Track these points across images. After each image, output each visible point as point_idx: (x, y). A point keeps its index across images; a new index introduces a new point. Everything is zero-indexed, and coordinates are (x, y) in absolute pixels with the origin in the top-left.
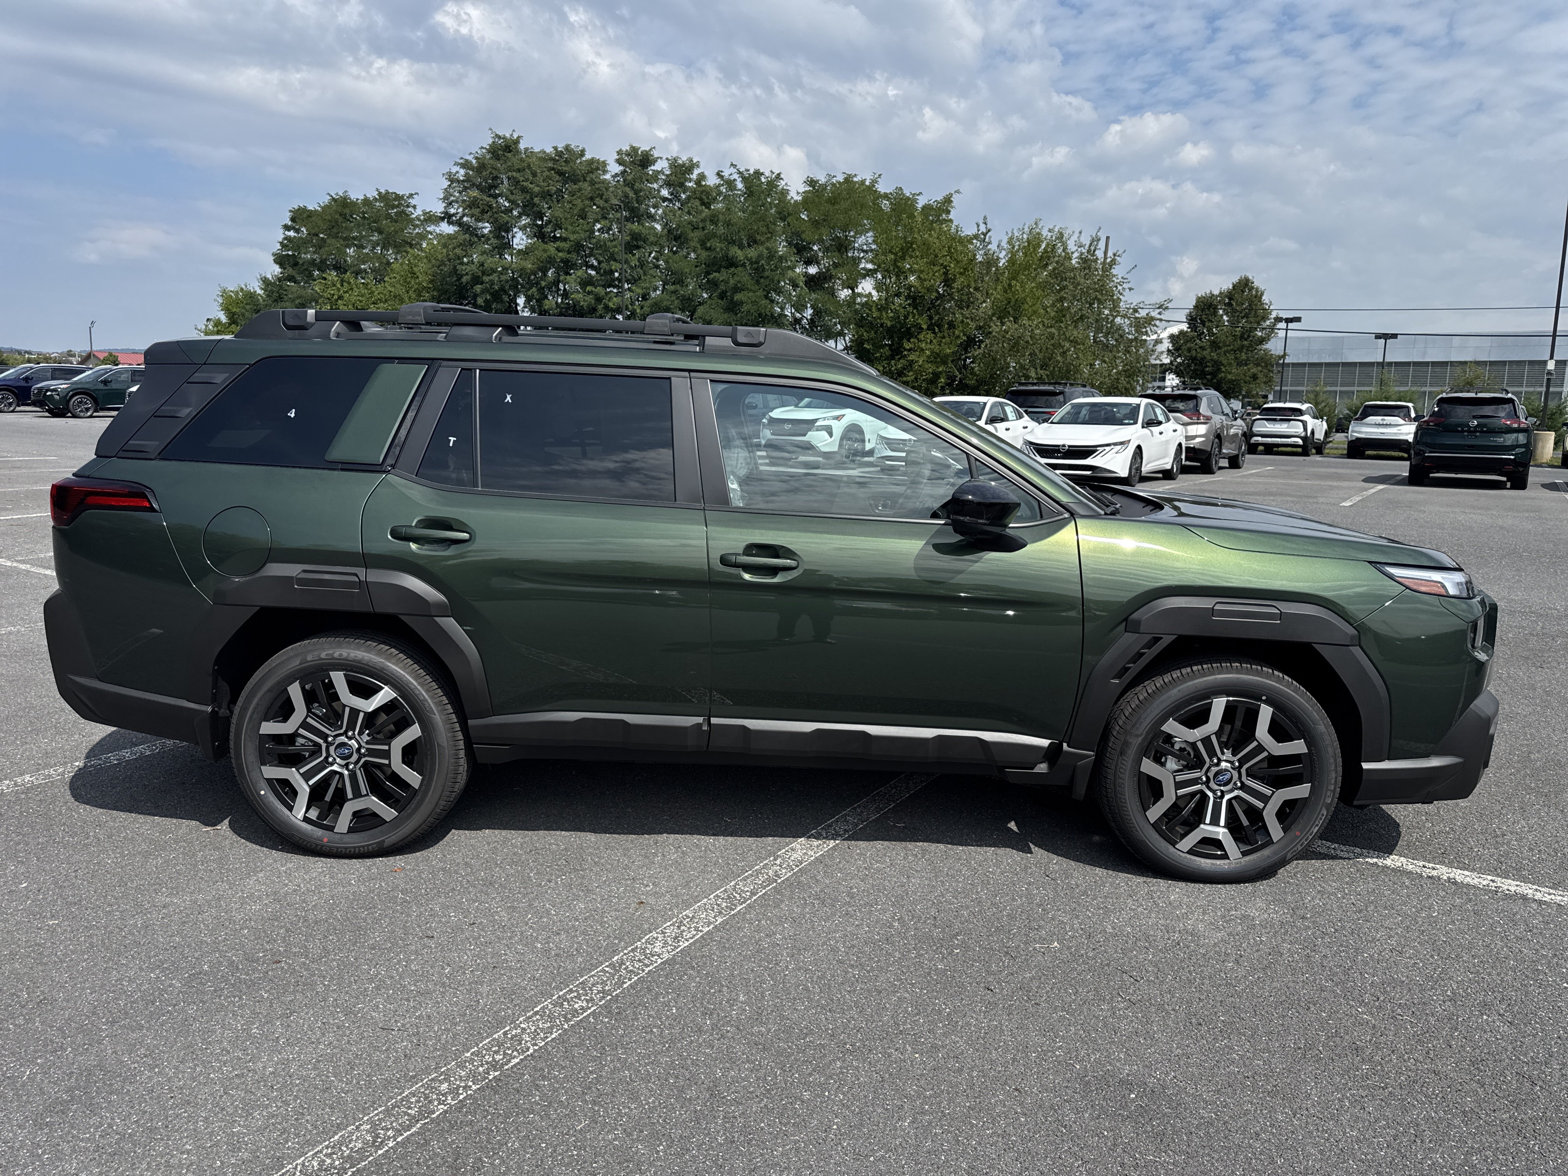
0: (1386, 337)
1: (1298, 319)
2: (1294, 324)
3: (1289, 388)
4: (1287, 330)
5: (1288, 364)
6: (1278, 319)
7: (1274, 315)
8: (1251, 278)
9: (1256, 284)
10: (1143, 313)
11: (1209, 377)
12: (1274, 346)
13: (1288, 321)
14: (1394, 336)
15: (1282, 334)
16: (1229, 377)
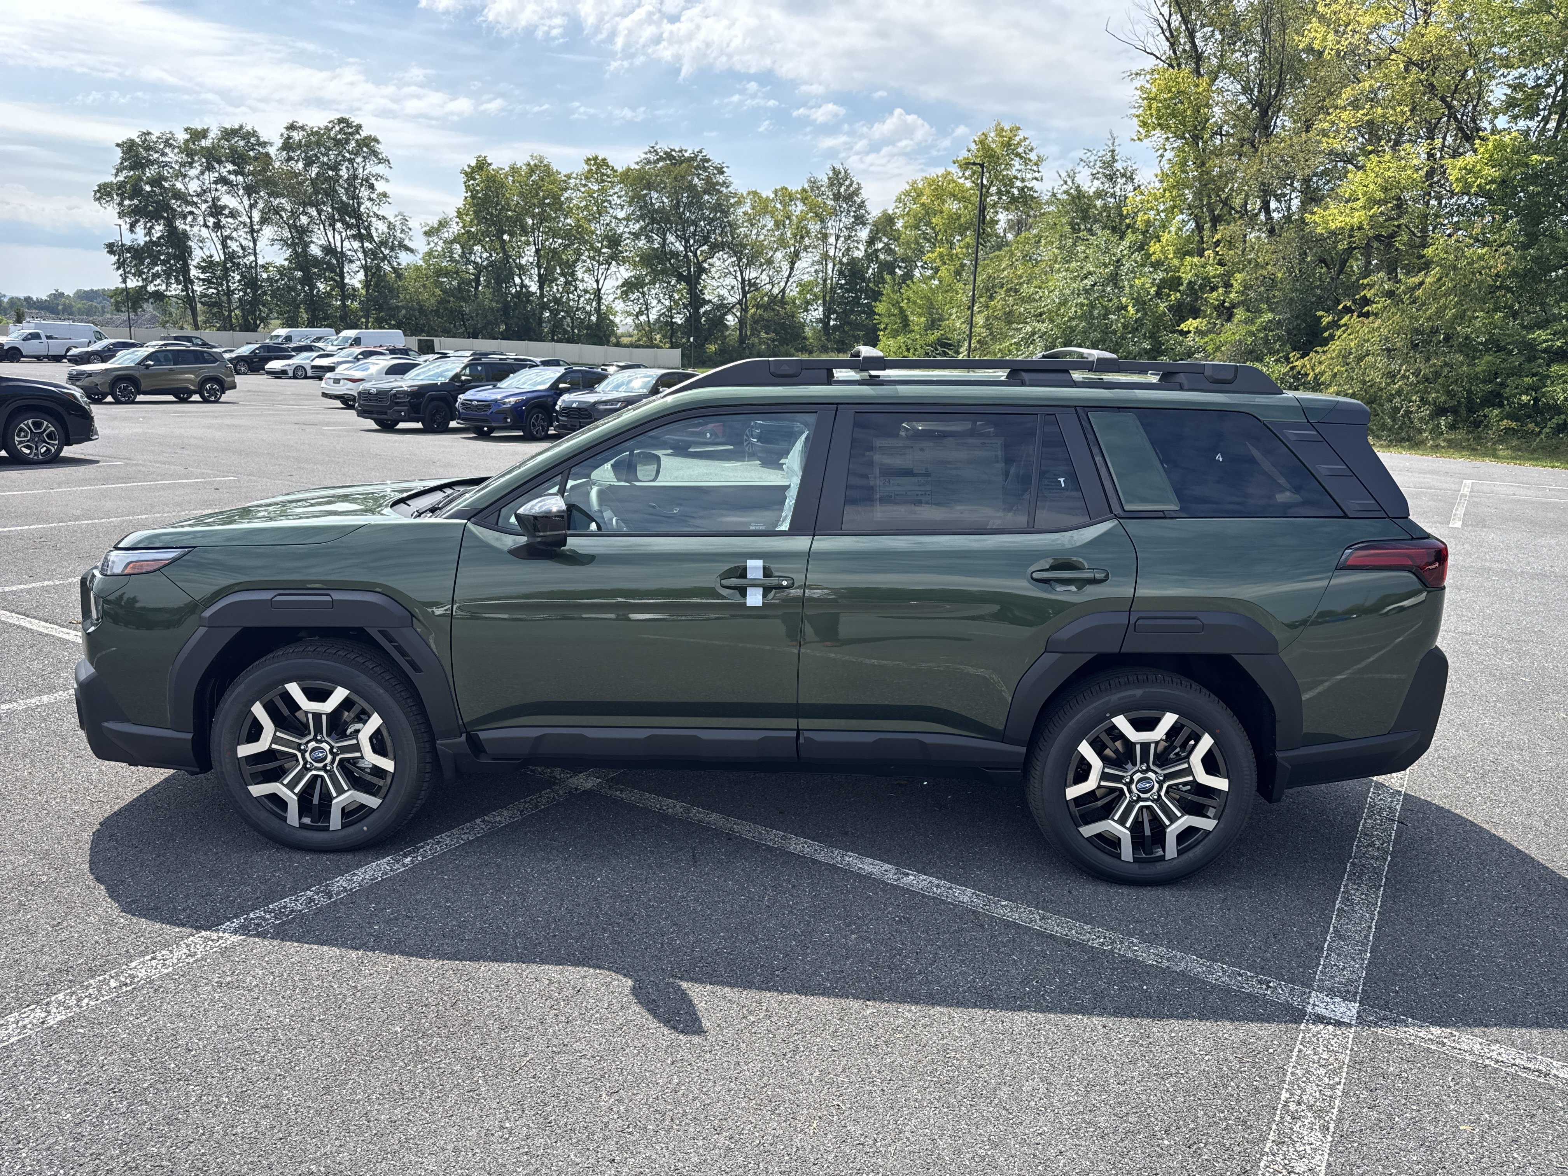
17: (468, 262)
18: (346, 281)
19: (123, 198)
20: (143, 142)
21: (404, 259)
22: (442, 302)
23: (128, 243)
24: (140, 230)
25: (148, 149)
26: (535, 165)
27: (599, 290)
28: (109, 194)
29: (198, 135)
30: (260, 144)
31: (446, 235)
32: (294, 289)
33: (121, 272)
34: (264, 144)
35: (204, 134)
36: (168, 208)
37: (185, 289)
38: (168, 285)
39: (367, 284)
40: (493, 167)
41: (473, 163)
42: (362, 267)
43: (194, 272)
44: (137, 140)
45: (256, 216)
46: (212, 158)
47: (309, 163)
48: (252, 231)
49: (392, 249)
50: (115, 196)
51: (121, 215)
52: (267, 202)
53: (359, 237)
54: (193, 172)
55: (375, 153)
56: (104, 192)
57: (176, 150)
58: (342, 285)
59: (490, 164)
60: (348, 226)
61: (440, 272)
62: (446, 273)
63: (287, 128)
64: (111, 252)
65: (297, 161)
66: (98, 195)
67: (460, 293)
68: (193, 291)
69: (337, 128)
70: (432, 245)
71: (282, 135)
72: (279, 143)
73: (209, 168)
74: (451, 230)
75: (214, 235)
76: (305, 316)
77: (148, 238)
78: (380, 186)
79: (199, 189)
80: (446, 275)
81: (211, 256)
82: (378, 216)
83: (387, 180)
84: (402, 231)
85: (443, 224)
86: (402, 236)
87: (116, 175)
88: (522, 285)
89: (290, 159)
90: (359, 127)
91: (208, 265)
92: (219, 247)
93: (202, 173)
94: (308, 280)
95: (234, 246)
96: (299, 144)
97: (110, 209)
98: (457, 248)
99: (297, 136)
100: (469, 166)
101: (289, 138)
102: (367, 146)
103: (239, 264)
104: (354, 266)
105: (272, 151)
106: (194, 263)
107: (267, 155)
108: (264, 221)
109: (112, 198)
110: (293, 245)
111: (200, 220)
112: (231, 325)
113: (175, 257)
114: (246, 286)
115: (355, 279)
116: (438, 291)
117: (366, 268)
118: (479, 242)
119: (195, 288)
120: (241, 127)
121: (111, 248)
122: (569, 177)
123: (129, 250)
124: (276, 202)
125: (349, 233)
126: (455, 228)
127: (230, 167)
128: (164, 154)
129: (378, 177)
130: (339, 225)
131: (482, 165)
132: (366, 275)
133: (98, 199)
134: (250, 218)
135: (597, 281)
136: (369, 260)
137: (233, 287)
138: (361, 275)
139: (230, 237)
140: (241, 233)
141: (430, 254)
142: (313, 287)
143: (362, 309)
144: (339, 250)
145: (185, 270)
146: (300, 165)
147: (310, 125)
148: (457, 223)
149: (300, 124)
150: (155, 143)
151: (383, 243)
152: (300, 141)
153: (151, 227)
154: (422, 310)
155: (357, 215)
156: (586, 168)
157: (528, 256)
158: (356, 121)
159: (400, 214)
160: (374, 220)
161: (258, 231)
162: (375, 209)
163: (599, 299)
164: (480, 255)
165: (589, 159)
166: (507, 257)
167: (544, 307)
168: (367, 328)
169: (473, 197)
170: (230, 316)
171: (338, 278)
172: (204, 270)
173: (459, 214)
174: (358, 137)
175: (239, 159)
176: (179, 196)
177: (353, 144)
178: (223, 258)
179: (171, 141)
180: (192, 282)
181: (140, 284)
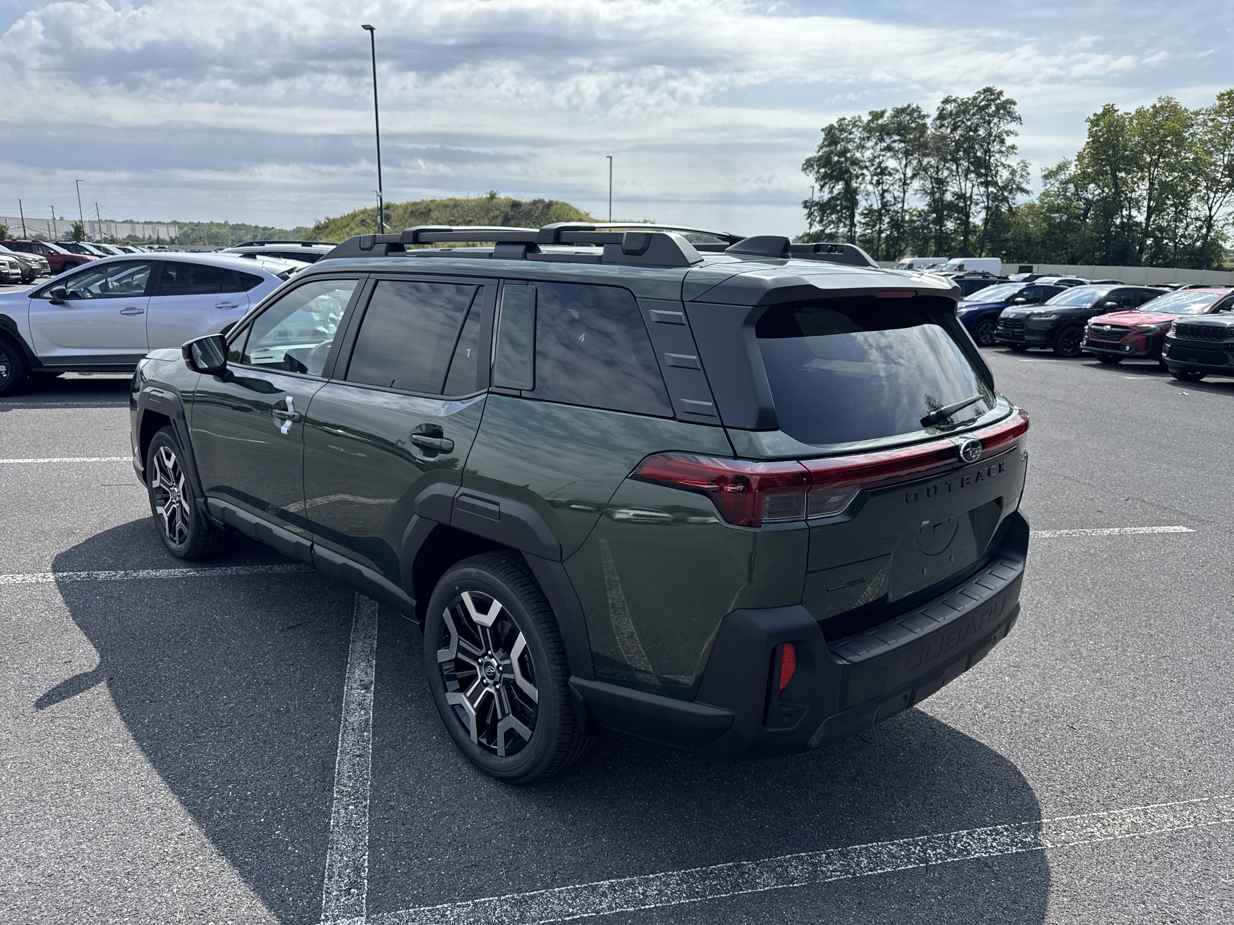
17: (1080, 199)
18: (971, 220)
19: (820, 167)
20: (839, 126)
21: (1020, 200)
22: (1049, 234)
23: (816, 199)
24: (826, 189)
25: (842, 130)
26: (1161, 107)
27: (1211, 217)
28: (812, 165)
29: (877, 116)
30: (919, 117)
31: (1063, 177)
32: (927, 227)
33: (809, 220)
34: (924, 117)
35: (882, 114)
36: (848, 171)
37: (850, 230)
38: (838, 228)
39: (986, 221)
40: (1119, 113)
41: (1100, 111)
42: (985, 208)
43: (858, 218)
44: (836, 125)
45: (909, 172)
46: (884, 131)
47: (955, 128)
48: (905, 184)
49: (1011, 192)
50: (815, 167)
51: (817, 180)
52: (920, 162)
53: (986, 184)
54: (870, 144)
55: (1010, 113)
56: (809, 165)
57: (860, 129)
58: (966, 223)
59: (1116, 111)
60: (979, 175)
61: (1052, 209)
62: (1058, 209)
63: (943, 102)
64: (805, 207)
65: (947, 128)
66: (805, 166)
67: (1067, 227)
68: (855, 232)
69: (982, 96)
70: (1049, 186)
71: (938, 108)
72: (935, 114)
73: (882, 140)
74: (1068, 172)
75: (876, 189)
76: (933, 248)
77: (830, 196)
78: (1009, 141)
79: (871, 156)
80: (1057, 212)
81: (871, 206)
82: (1004, 165)
83: (1017, 135)
84: (1022, 176)
85: (1062, 168)
86: (1021, 180)
87: (819, 151)
88: (1130, 217)
89: (942, 126)
90: (1001, 93)
91: (870, 212)
92: (879, 198)
93: (876, 144)
94: (939, 221)
95: (888, 197)
96: (951, 114)
97: (811, 176)
98: (1071, 187)
99: (950, 107)
100: (1095, 115)
101: (943, 109)
102: (1005, 108)
103: (890, 210)
104: (978, 208)
105: (929, 121)
106: (859, 211)
107: (924, 125)
108: (914, 176)
109: (814, 168)
110: (933, 193)
111: (868, 178)
112: (878, 257)
113: (846, 207)
114: (892, 227)
115: (978, 218)
116: (1044, 225)
117: (987, 208)
118: (1093, 181)
119: (856, 230)
120: (909, 106)
121: (806, 205)
122: (1197, 114)
123: (817, 204)
124: (925, 161)
125: (979, 181)
126: (1072, 170)
127: (897, 138)
128: (851, 133)
129: (1008, 133)
130: (973, 175)
131: (1109, 111)
132: (987, 215)
133: (804, 170)
134: (905, 175)
135: (1210, 209)
136: (990, 202)
137: (883, 227)
138: (983, 215)
139: (887, 191)
140: (896, 186)
141: (1046, 194)
142: (942, 225)
143: (978, 242)
144: (968, 195)
145: (852, 216)
146: (949, 131)
147: (962, 97)
148: (1076, 165)
149: (954, 98)
150: (847, 125)
151: (1004, 188)
152: (951, 112)
153: (833, 187)
154: (1028, 240)
155: (987, 166)
156: (1218, 103)
157: (1142, 190)
158: (998, 89)
159: (1023, 161)
160: (1000, 169)
161: (908, 185)
162: (1003, 160)
163: (1210, 227)
164: (1093, 191)
165: (1222, 95)
166: (1118, 192)
167: (1147, 234)
168: (980, 256)
169: (1094, 142)
170: (878, 249)
171: (964, 218)
172: (864, 215)
173: (1080, 157)
174: (998, 101)
175: (901, 130)
176: (855, 162)
177: (993, 108)
178: (880, 206)
179: (858, 123)
180: (855, 226)
181: (821, 228)
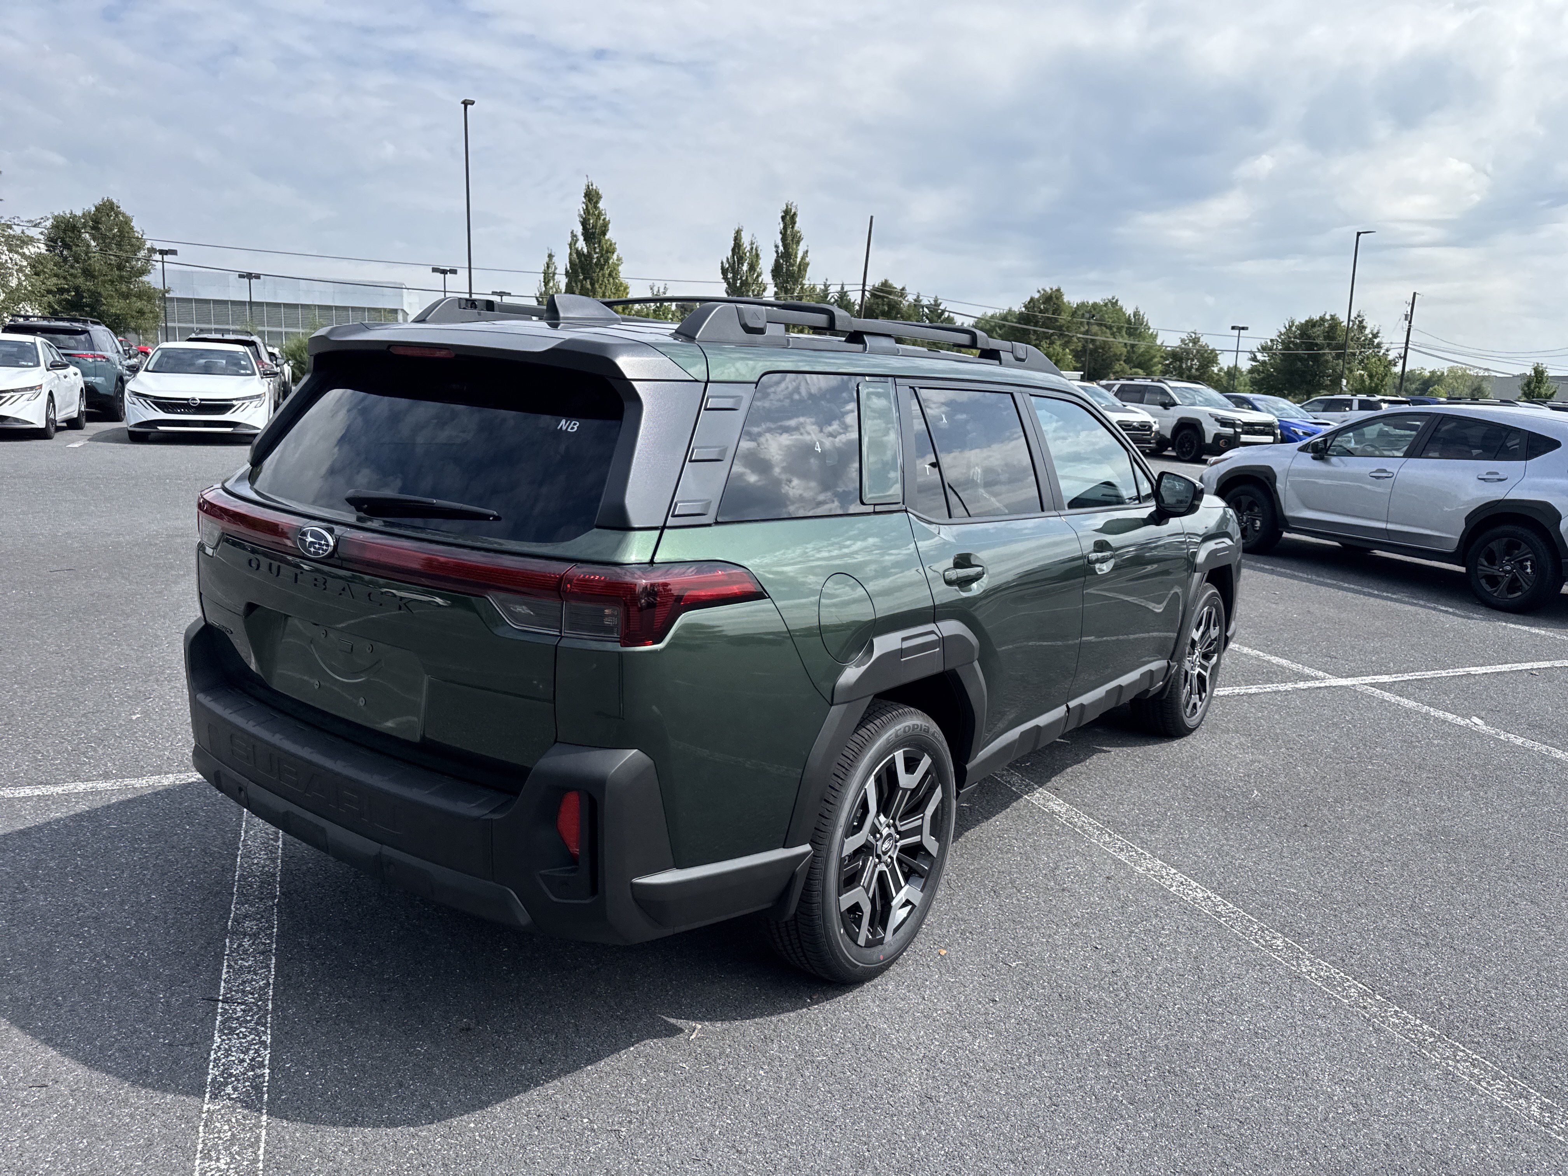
0: (249, 276)
1: (174, 252)
2: (169, 256)
3: (176, 325)
4: (163, 262)
5: (172, 299)
6: (152, 250)
7: (148, 245)
8: (115, 201)
9: (122, 209)
10: (17, 230)
11: (87, 309)
12: (153, 279)
13: (163, 252)
14: (258, 277)
15: (159, 265)
16: (113, 310)
